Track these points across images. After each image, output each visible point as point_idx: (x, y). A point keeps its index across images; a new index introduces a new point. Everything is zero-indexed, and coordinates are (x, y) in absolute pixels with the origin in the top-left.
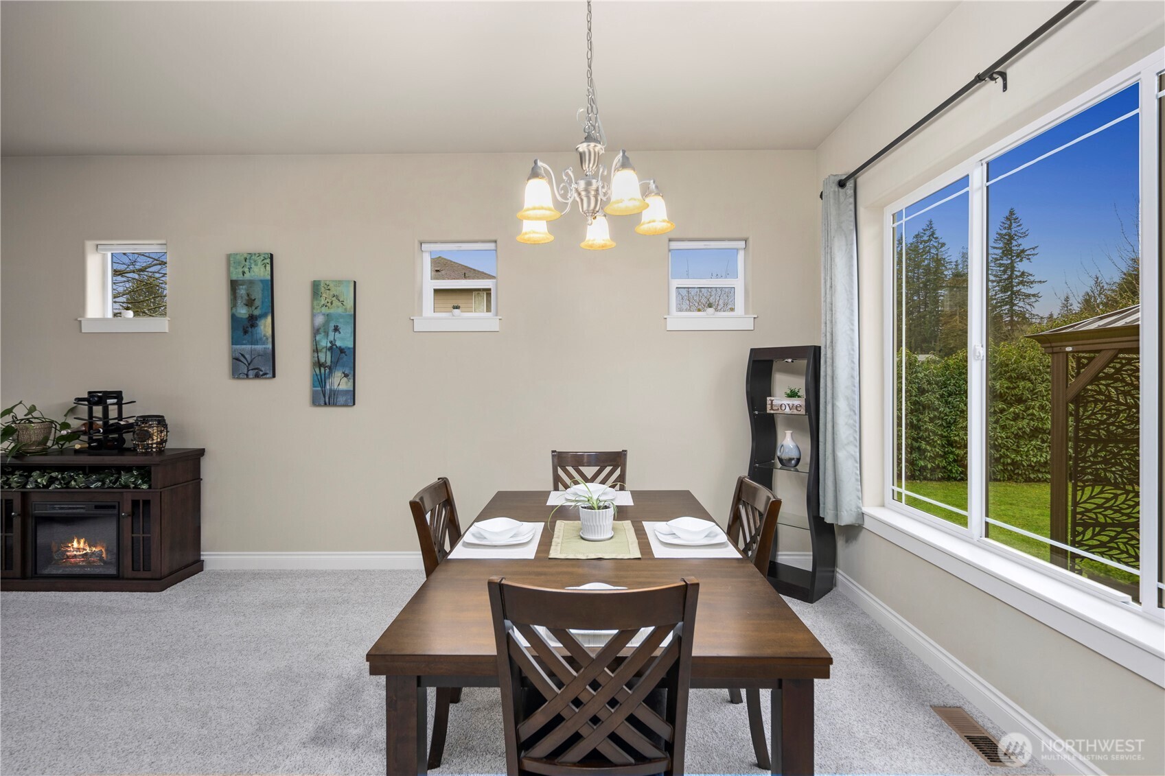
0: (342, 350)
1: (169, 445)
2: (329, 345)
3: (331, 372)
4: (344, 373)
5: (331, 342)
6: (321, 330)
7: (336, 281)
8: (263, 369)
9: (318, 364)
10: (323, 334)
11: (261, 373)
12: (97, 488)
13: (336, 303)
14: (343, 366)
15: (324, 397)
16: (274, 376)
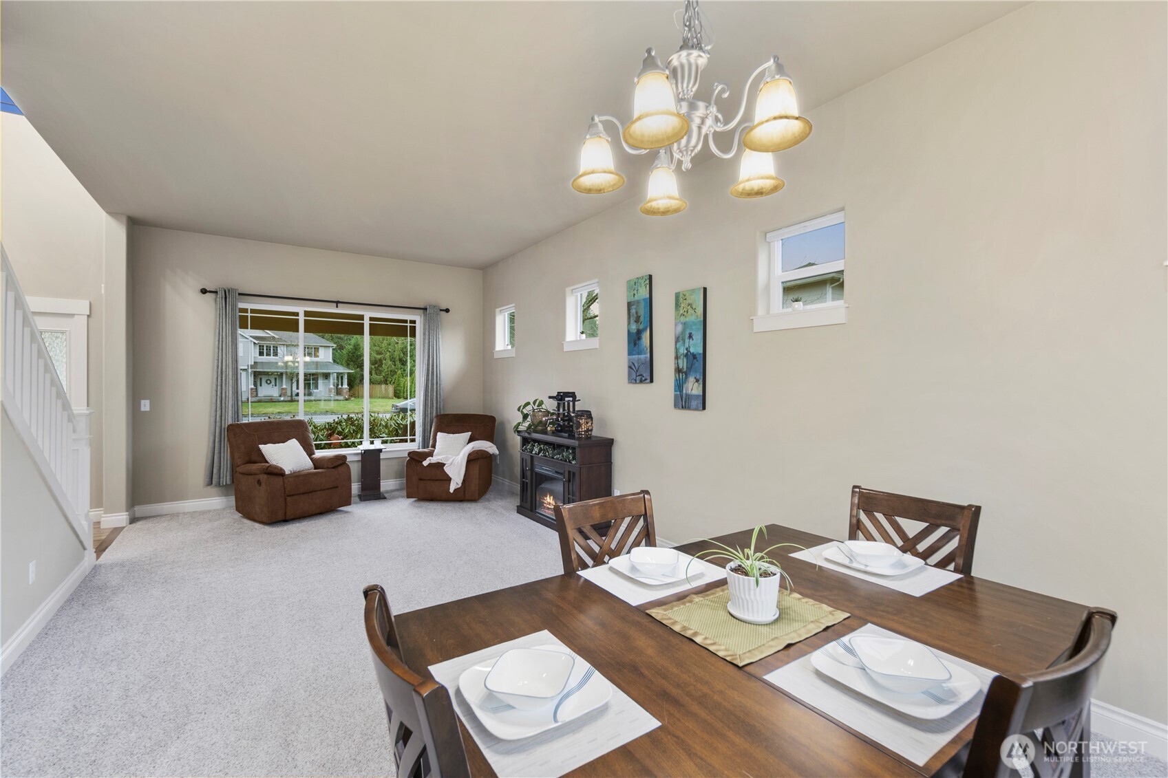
0: (694, 356)
1: (594, 433)
2: (685, 352)
3: (686, 378)
4: (695, 378)
5: (687, 349)
6: (680, 339)
7: (690, 290)
8: (644, 375)
9: (678, 370)
10: (681, 341)
11: (643, 379)
12: (557, 459)
13: (691, 311)
14: (696, 371)
15: (683, 402)
16: (652, 381)
